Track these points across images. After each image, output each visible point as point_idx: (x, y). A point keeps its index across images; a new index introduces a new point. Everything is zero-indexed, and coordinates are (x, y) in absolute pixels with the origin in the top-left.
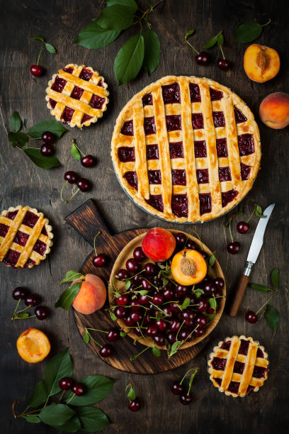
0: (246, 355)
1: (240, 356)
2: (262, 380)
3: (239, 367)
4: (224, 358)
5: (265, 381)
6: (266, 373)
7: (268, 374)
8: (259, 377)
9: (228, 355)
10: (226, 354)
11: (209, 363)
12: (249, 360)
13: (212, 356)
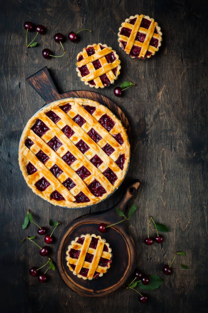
0: (95, 248)
1: (90, 249)
2: (105, 269)
3: (89, 258)
4: (79, 250)
5: (108, 269)
6: (109, 264)
7: (110, 264)
8: (103, 266)
9: (82, 248)
10: (80, 247)
11: (67, 253)
12: (97, 253)
13: (70, 247)
